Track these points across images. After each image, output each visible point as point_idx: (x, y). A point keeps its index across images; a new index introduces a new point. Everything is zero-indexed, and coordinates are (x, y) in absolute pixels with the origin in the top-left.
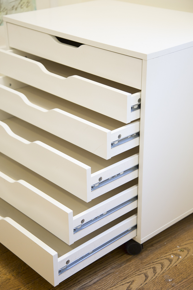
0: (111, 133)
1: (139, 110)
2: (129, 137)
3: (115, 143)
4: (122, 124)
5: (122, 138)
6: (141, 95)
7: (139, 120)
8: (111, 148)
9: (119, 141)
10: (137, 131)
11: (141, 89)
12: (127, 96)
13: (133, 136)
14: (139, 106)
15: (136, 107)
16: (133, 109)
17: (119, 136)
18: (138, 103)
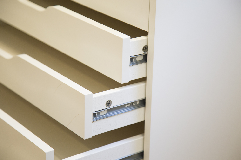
0: (93, 97)
1: (144, 65)
2: (126, 106)
3: (101, 114)
4: (114, 84)
5: (113, 105)
6: (148, 39)
7: (144, 80)
8: (92, 120)
9: (109, 111)
10: (142, 97)
11: (148, 31)
12: (122, 39)
13: (134, 104)
14: (145, 58)
15: (140, 59)
16: (133, 61)
17: (108, 103)
18: (143, 53)
